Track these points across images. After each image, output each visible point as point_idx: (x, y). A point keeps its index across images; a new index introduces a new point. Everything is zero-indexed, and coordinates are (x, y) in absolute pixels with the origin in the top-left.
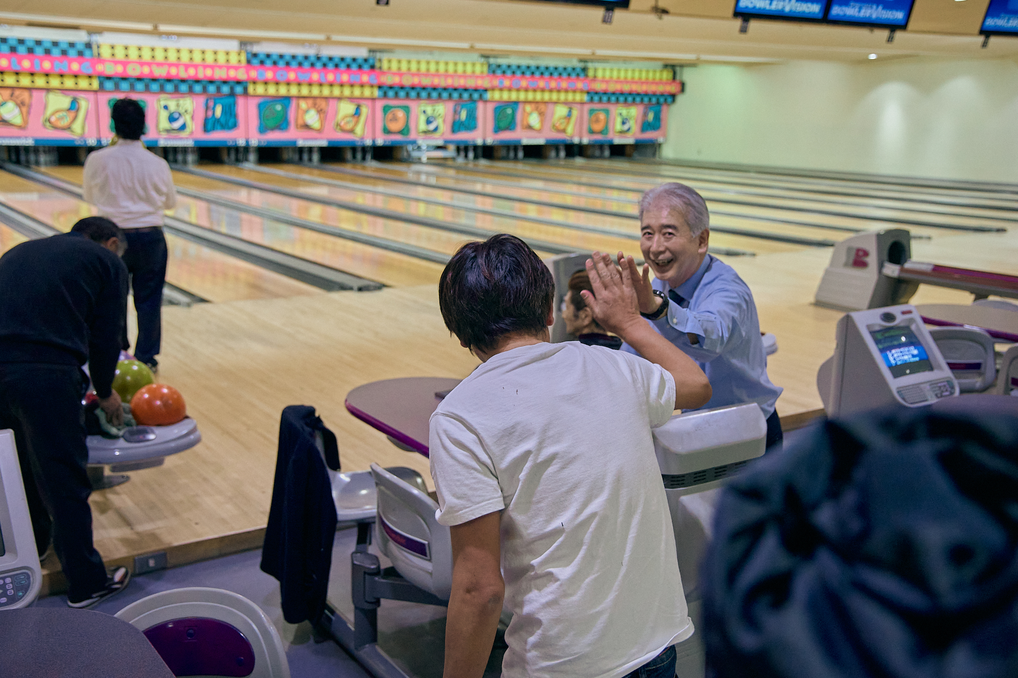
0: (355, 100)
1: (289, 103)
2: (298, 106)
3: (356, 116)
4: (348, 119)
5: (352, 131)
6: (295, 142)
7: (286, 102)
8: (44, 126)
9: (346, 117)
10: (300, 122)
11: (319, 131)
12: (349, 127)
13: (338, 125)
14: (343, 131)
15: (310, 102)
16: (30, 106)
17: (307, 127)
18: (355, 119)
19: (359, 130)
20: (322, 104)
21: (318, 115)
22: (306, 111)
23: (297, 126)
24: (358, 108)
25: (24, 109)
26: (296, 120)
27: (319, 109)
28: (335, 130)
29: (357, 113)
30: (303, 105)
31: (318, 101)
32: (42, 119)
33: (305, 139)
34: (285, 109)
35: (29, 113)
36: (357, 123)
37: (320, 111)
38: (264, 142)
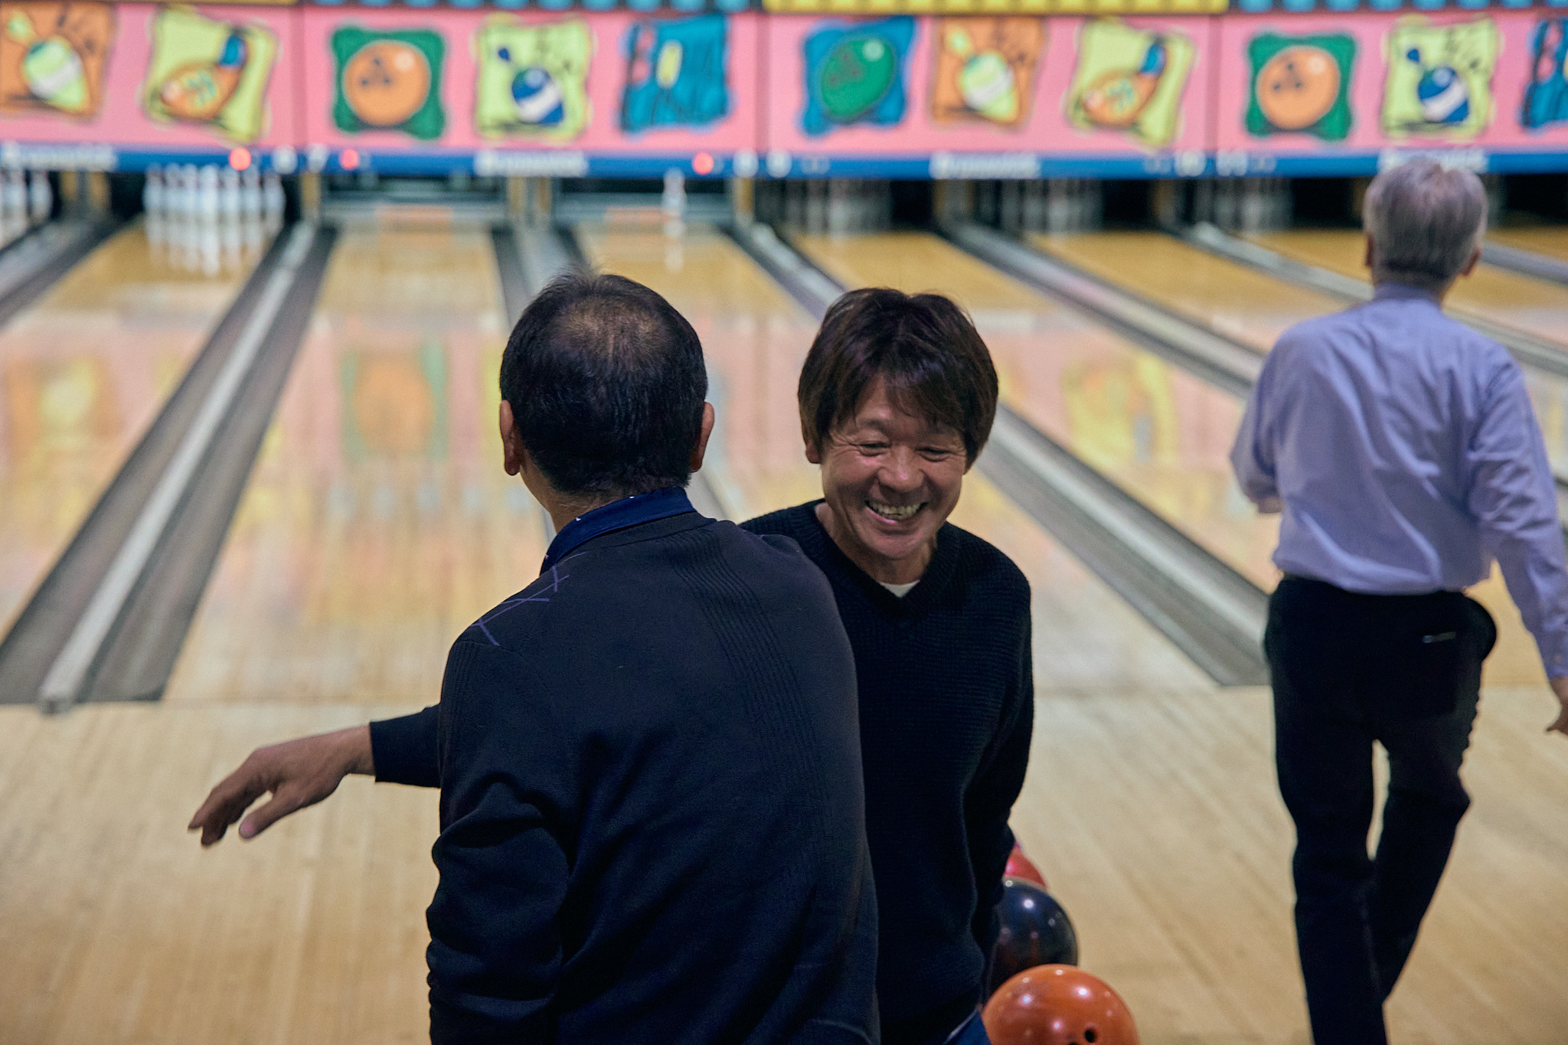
0: (1141, 22)
1: (910, 36)
2: (941, 43)
3: (1149, 76)
4: (1117, 85)
5: (1132, 125)
6: (926, 163)
7: (899, 31)
8: (144, 113)
9: (1111, 76)
10: (946, 96)
11: (1011, 126)
12: (1120, 111)
13: (1081, 104)
14: (1098, 124)
15: (984, 30)
16: (107, 56)
17: (968, 111)
18: (1144, 85)
19: (1155, 122)
20: (1027, 35)
21: (1011, 74)
22: (967, 62)
23: (932, 109)
24: (1158, 47)
25: (94, 63)
26: (931, 89)
27: (1014, 54)
28: (1068, 121)
29: (1154, 65)
30: (959, 39)
31: (1012, 28)
32: (140, 92)
33: (958, 153)
34: (896, 56)
35: (104, 72)
36: (1151, 95)
37: (1016, 61)
38: (821, 162)
